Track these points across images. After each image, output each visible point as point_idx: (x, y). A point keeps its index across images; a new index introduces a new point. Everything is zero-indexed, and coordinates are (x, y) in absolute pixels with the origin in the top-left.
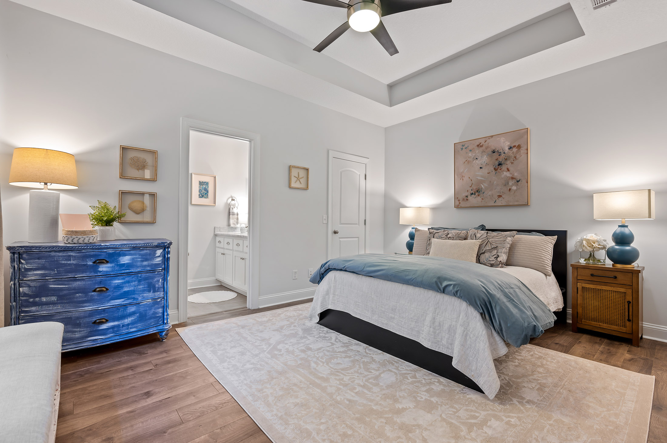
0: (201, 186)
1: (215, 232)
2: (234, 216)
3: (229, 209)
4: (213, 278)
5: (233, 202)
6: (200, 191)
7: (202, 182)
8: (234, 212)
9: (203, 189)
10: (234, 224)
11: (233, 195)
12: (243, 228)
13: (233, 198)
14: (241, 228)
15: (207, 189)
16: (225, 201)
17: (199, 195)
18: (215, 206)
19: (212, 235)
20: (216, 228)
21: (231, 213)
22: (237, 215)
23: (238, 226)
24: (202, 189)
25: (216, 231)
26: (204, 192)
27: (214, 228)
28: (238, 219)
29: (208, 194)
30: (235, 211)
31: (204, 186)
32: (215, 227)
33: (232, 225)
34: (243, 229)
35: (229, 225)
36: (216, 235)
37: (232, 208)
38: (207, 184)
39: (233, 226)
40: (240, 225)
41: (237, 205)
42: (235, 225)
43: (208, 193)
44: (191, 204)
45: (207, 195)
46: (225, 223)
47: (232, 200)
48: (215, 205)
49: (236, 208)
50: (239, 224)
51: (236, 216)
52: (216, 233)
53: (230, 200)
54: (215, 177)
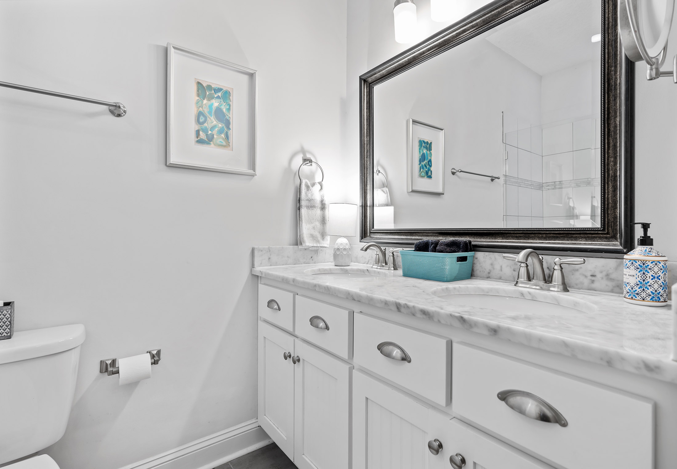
0: (205, 101)
1: (253, 266)
2: (311, 212)
3: (298, 191)
4: (248, 426)
5: (306, 168)
6: (202, 119)
7: (209, 87)
8: (313, 198)
9: (210, 113)
10: (313, 237)
11: (307, 147)
12: (345, 249)
13: (308, 156)
14: (338, 249)
15: (224, 115)
16: (284, 162)
17: (198, 133)
18: (253, 176)
19: (245, 274)
20: (256, 253)
21: (303, 203)
22: (323, 207)
23: (327, 242)
24: (206, 111)
25: (256, 264)
26: (215, 122)
27: (249, 251)
28: (323, 221)
29: (230, 132)
30: (316, 194)
31: (215, 103)
32: (253, 250)
33: (308, 243)
34: (345, 253)
35: (298, 241)
36: (256, 278)
37: (308, 187)
38: (226, 95)
39: (311, 245)
40: (333, 241)
41: (318, 178)
42: (318, 242)
43: (229, 129)
44: (166, 165)
45: (227, 137)
46: (287, 235)
47: (305, 160)
48: (252, 172)
49: (318, 187)
50: (328, 238)
51: (318, 212)
52: (259, 269)
53: (299, 160)
54: (252, 76)
